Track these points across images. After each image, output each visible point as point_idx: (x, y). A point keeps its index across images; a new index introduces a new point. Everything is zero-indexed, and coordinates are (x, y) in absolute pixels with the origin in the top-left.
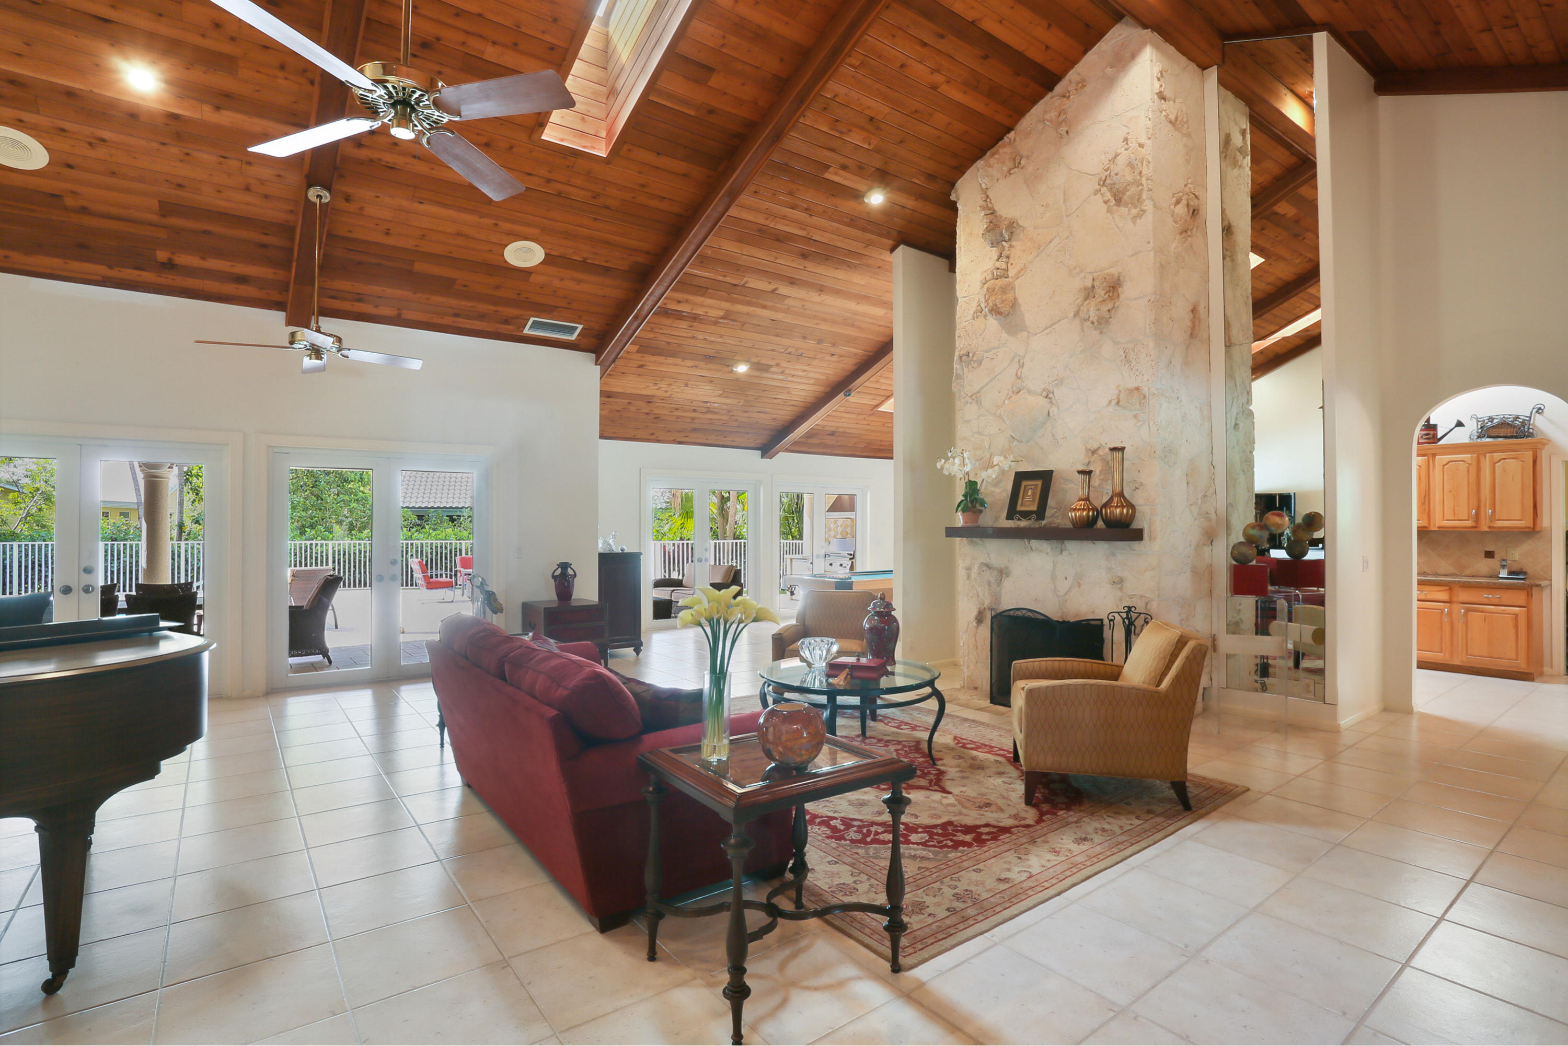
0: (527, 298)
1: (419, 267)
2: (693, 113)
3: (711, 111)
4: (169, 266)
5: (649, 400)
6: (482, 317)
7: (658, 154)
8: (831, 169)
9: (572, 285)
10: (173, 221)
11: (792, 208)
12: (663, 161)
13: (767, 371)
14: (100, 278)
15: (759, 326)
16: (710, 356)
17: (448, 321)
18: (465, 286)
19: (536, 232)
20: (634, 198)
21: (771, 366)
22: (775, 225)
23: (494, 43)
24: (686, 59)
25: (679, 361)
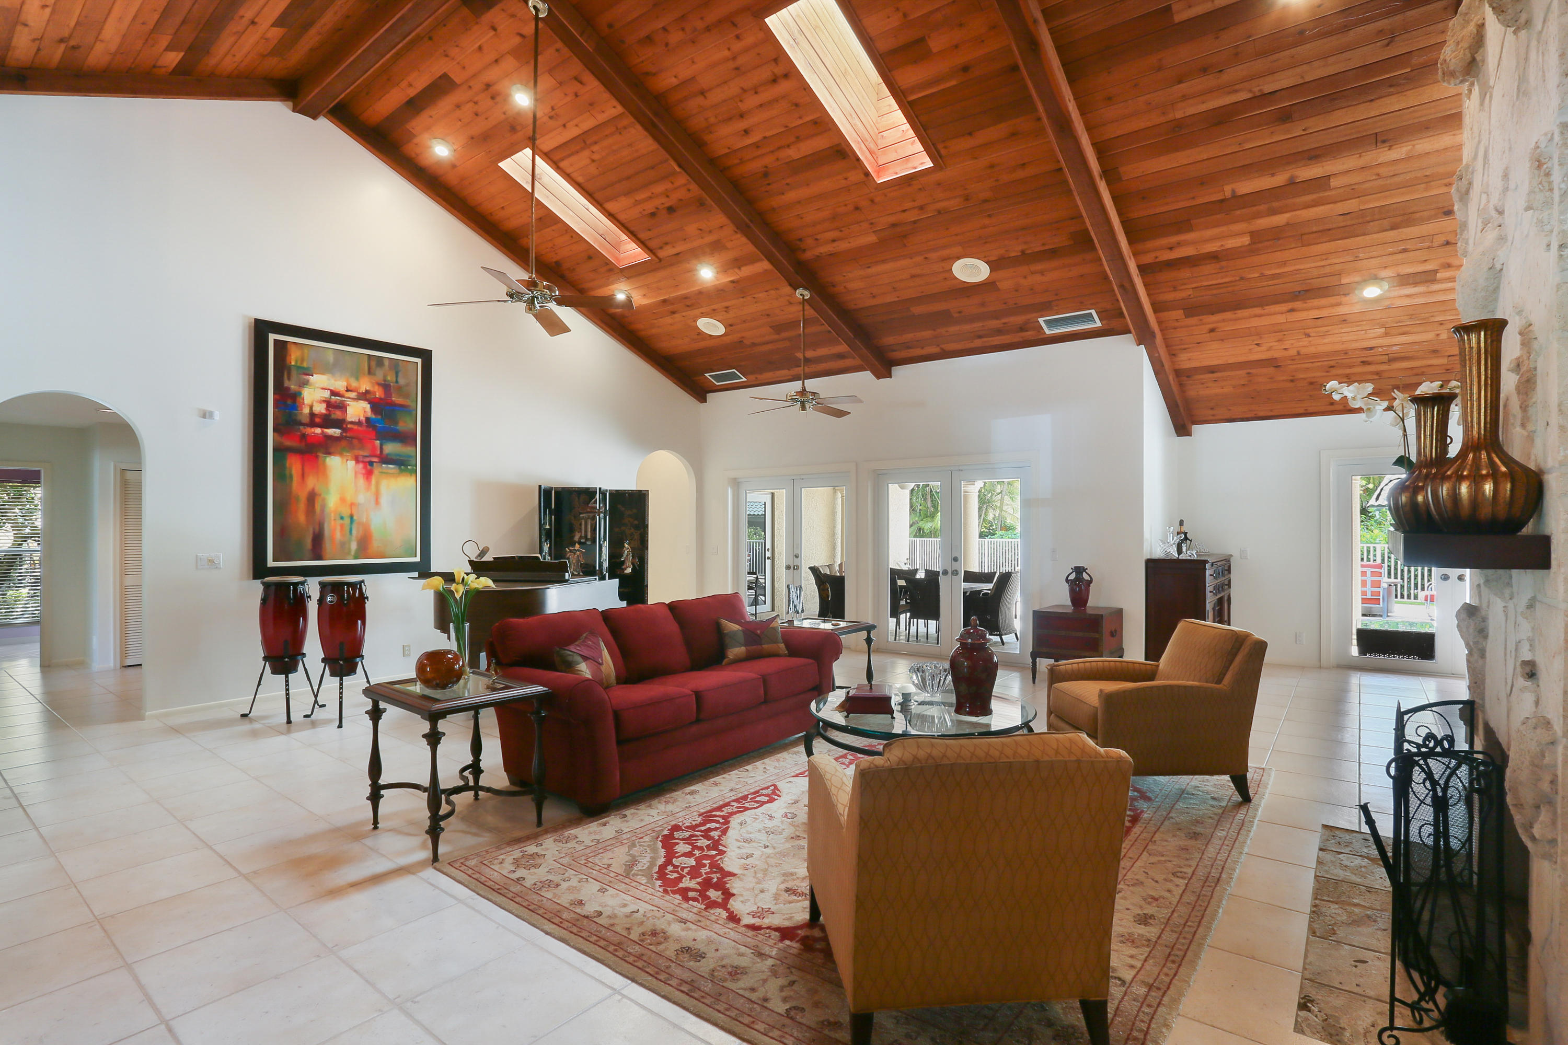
0: (1015, 304)
1: (917, 310)
2: (953, 83)
3: (965, 69)
4: (807, 361)
5: (1273, 363)
6: (999, 332)
7: (970, 134)
8: (1175, 8)
9: (1038, 278)
10: (784, 335)
11: (1180, 82)
12: (982, 137)
13: (1434, 281)
14: (790, 377)
15: (1329, 230)
16: (1299, 292)
17: (978, 343)
18: (960, 312)
19: (957, 250)
20: (997, 180)
21: (1436, 271)
22: (1184, 113)
23: (789, 146)
24: (893, 52)
25: (1257, 311)
